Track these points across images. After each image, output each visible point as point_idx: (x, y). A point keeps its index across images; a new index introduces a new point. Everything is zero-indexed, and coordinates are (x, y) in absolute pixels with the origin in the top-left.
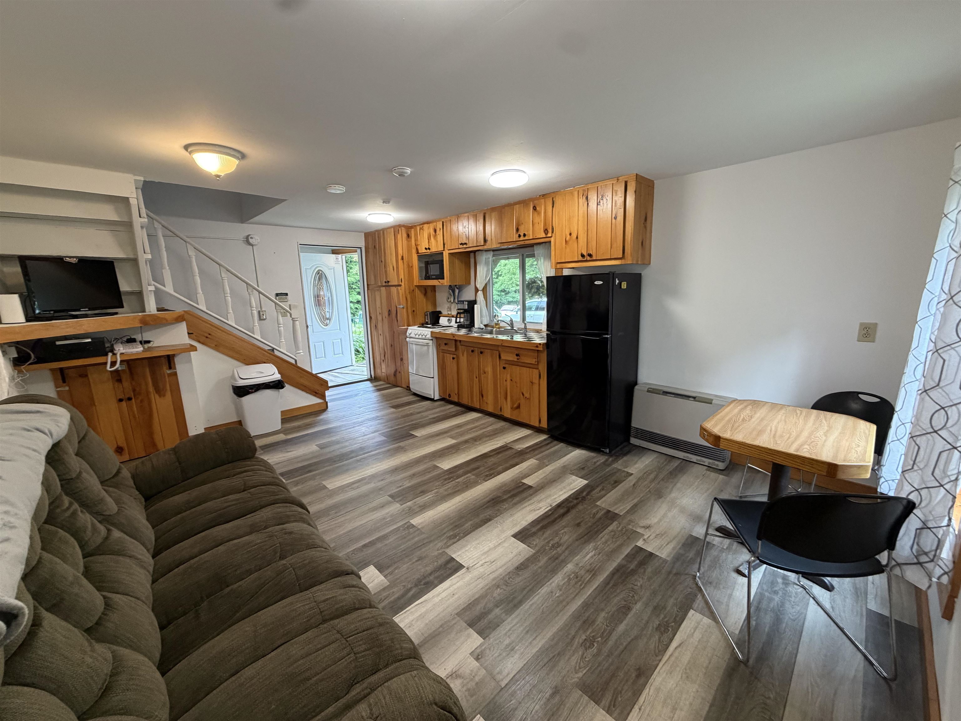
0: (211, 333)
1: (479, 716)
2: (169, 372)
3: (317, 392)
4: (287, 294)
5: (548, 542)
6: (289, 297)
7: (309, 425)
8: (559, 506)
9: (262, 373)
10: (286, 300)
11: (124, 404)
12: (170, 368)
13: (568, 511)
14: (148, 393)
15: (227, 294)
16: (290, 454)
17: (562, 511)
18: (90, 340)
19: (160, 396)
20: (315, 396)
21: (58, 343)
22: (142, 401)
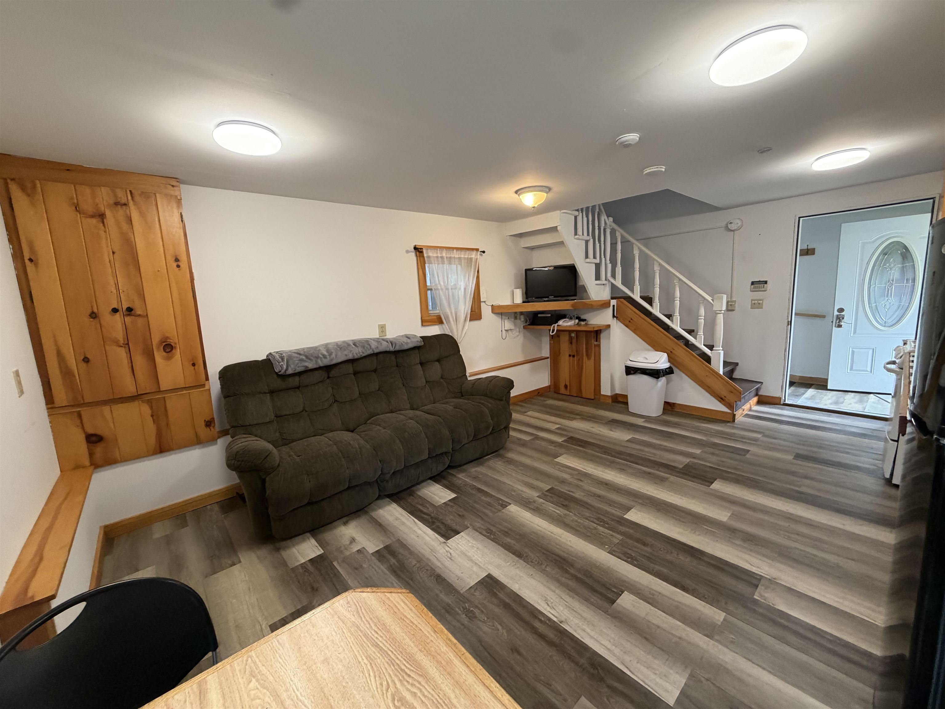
0: (633, 319)
1: (323, 552)
2: (596, 343)
3: (724, 398)
4: (766, 282)
5: (477, 607)
6: (769, 286)
7: (679, 425)
8: (564, 633)
9: (647, 359)
10: (763, 289)
11: (571, 357)
12: (597, 341)
13: (551, 643)
14: (583, 356)
15: (657, 285)
16: (612, 433)
17: (551, 634)
18: (550, 315)
19: (588, 359)
20: (720, 402)
21: (539, 315)
22: (579, 359)
